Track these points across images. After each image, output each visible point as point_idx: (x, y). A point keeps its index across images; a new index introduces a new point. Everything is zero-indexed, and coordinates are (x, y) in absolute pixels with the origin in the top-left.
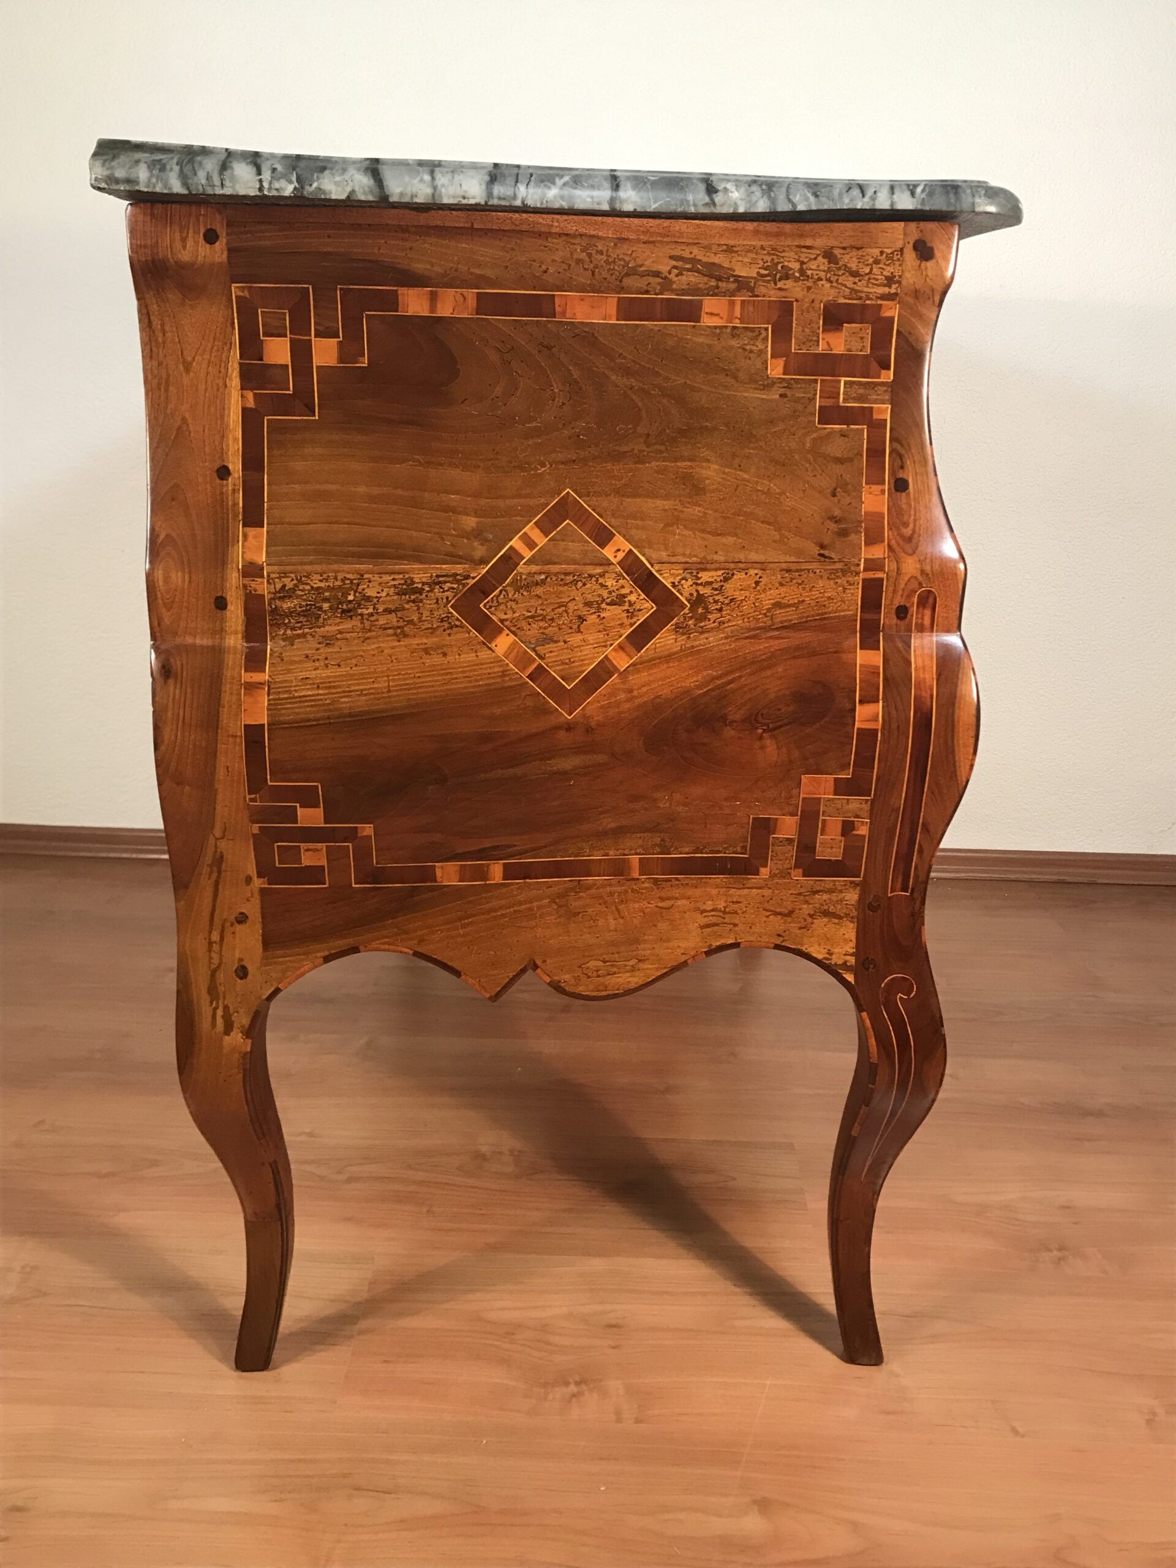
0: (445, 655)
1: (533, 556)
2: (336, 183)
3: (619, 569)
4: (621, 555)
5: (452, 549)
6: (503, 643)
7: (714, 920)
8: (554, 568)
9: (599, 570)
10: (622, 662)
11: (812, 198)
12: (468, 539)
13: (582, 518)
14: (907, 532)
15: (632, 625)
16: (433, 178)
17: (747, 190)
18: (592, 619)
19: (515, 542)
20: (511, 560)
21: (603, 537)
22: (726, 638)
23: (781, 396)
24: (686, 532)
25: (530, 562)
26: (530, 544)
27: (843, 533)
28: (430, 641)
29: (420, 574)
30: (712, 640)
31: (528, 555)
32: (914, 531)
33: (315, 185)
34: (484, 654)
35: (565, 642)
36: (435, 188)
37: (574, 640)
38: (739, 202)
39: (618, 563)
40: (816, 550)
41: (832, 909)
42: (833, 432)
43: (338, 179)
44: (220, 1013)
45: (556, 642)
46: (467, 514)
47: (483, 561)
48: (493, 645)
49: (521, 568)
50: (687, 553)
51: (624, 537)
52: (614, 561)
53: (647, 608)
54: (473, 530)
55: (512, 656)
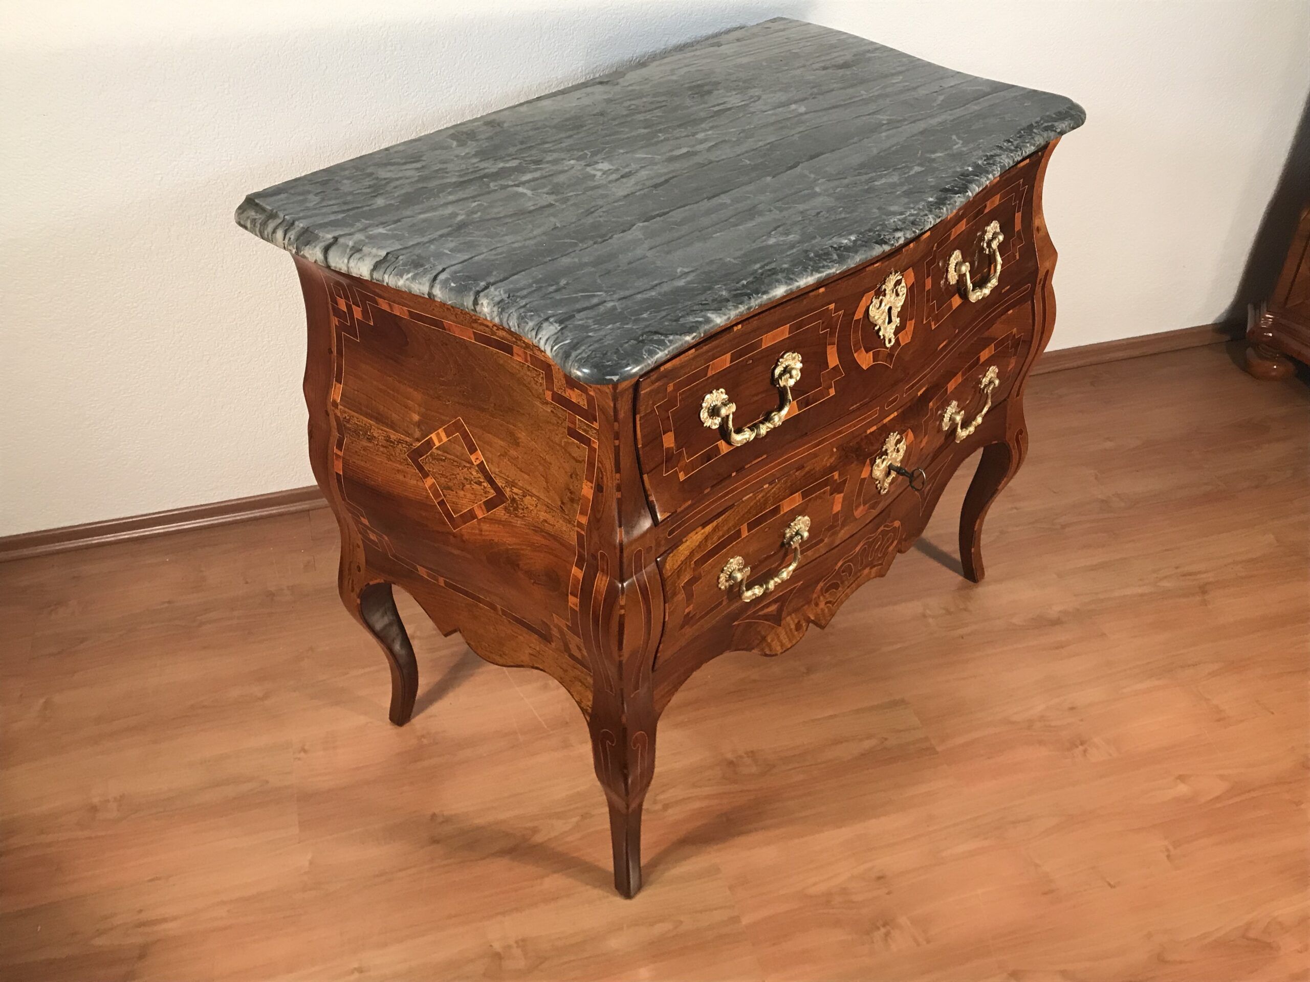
0: (405, 477)
1: (440, 446)
2: (310, 254)
3: (477, 468)
4: (478, 462)
5: (406, 429)
6: (429, 481)
7: (534, 653)
8: (449, 456)
9: (468, 465)
10: (480, 515)
11: (517, 327)
12: (414, 426)
13: (465, 436)
14: (598, 517)
15: (486, 497)
16: (348, 262)
17: (491, 309)
18: (468, 486)
19: (433, 436)
20: (430, 443)
21: (473, 450)
22: (525, 525)
23: (551, 411)
24: (508, 462)
25: (437, 448)
26: (440, 440)
27: (572, 500)
28: (401, 467)
29: (394, 436)
30: (519, 522)
31: (437, 444)
32: (601, 517)
33: (302, 252)
34: (420, 484)
35: (456, 493)
36: (348, 268)
37: (461, 493)
38: (487, 315)
39: (477, 465)
40: (559, 503)
41: (582, 680)
42: (573, 443)
43: (311, 252)
44: (351, 581)
45: (453, 491)
46: (415, 413)
47: (418, 440)
48: (424, 480)
49: (434, 450)
50: (507, 474)
51: (481, 452)
52: (475, 464)
53: (492, 493)
54: (416, 423)
55: (433, 489)
